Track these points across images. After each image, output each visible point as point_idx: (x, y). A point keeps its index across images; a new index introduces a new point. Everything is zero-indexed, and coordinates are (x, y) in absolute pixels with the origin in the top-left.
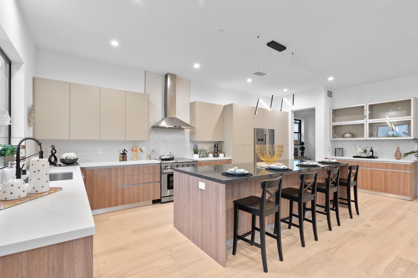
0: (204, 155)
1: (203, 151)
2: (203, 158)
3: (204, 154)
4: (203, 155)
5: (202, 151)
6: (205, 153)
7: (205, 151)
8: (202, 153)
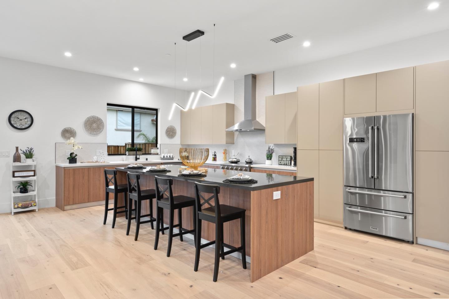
0: (288, 163)
1: (286, 157)
2: (286, 166)
3: (287, 161)
4: (286, 163)
5: (284, 157)
6: (288, 159)
7: (288, 157)
8: (284, 159)
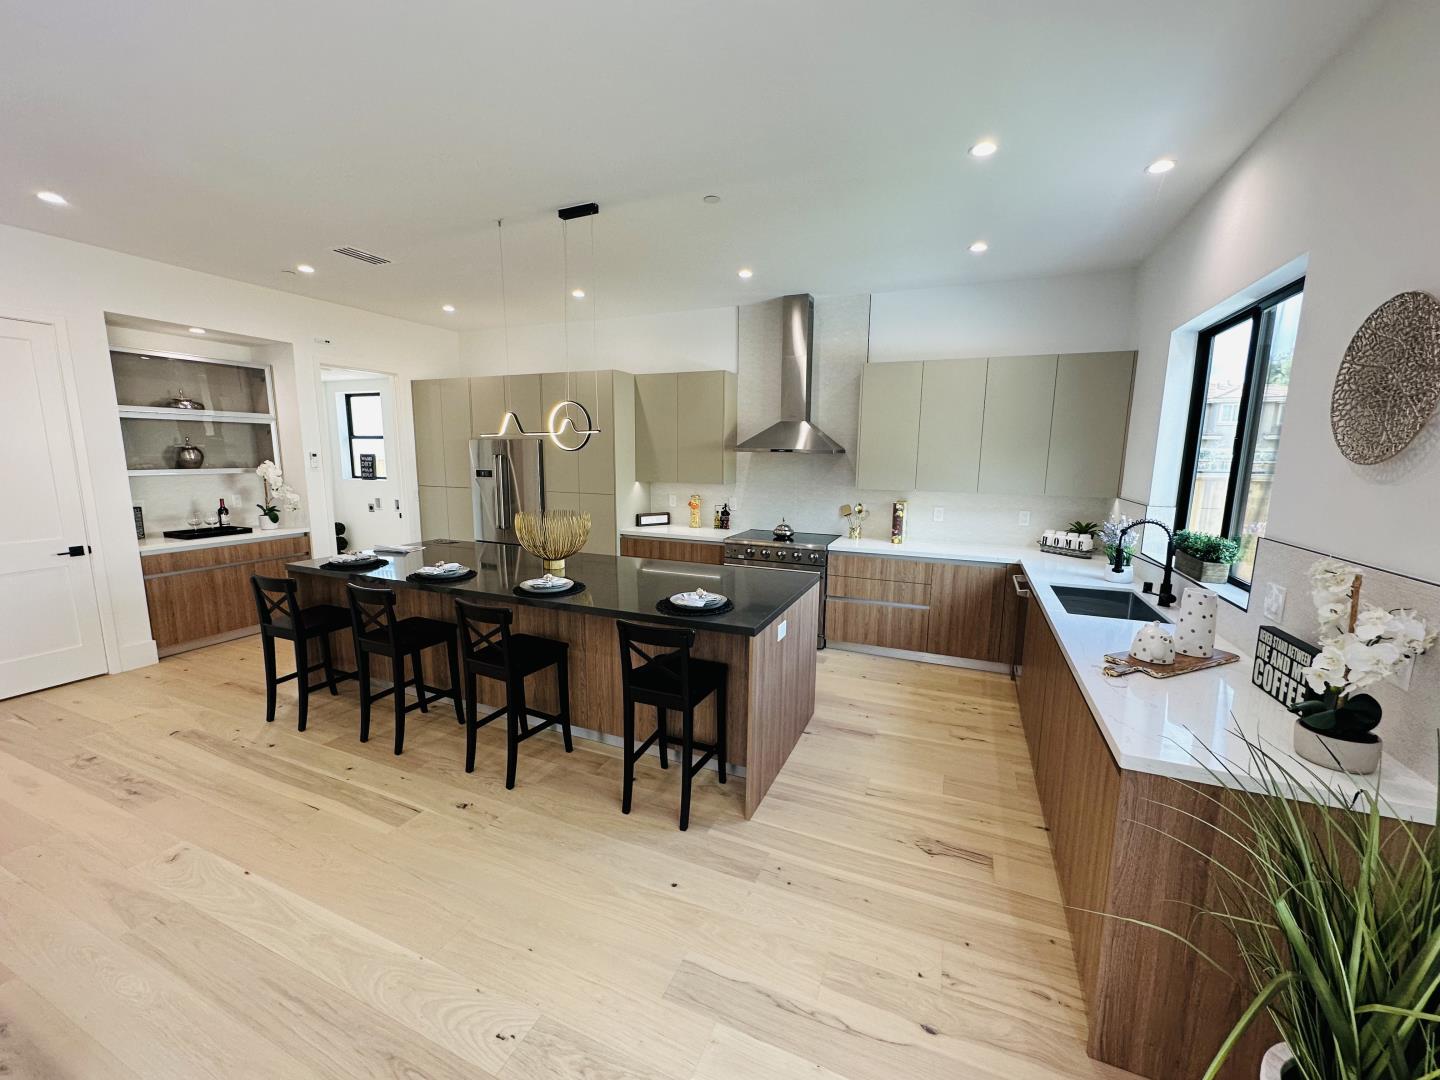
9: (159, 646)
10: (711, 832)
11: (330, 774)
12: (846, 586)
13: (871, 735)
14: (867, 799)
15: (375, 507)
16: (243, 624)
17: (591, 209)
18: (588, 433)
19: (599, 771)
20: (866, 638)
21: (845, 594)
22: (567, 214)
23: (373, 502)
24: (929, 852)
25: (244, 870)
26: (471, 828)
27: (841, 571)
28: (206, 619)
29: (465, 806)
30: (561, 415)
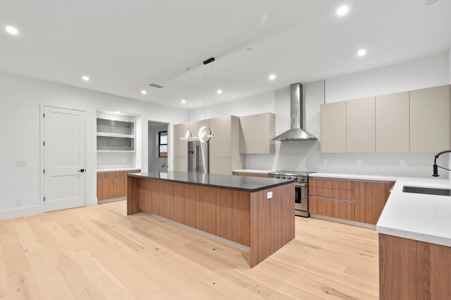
9: (98, 200)
10: (236, 270)
11: (124, 235)
12: (317, 191)
13: (317, 248)
14: (306, 269)
15: (164, 166)
16: (120, 196)
17: (212, 59)
18: (210, 136)
19: (204, 245)
20: (326, 214)
21: (317, 194)
22: (206, 62)
23: (163, 164)
24: (327, 293)
25: (92, 256)
26: (156, 255)
27: (314, 185)
28: (111, 193)
29: (157, 249)
30: (203, 131)
